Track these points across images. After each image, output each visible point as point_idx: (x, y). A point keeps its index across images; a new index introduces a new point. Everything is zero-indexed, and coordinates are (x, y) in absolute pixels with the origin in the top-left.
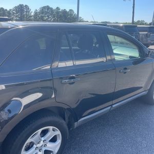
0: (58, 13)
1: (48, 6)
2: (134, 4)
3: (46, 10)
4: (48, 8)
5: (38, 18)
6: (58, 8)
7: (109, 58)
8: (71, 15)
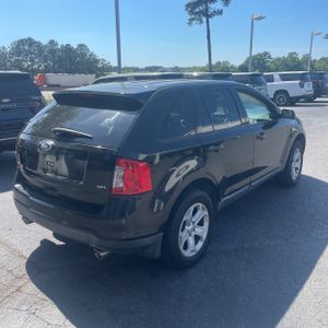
0: (53, 52)
1: (30, 39)
2: (208, 32)
3: (26, 48)
4: (30, 42)
5: (8, 64)
6: (52, 42)
7: (243, 121)
8: (83, 55)
